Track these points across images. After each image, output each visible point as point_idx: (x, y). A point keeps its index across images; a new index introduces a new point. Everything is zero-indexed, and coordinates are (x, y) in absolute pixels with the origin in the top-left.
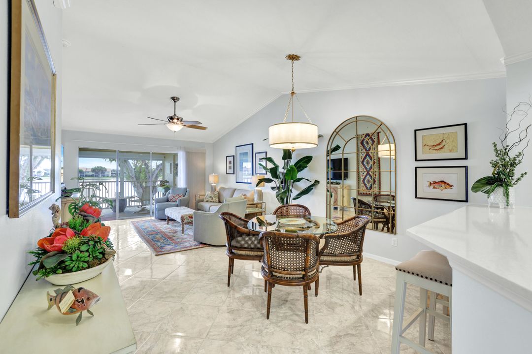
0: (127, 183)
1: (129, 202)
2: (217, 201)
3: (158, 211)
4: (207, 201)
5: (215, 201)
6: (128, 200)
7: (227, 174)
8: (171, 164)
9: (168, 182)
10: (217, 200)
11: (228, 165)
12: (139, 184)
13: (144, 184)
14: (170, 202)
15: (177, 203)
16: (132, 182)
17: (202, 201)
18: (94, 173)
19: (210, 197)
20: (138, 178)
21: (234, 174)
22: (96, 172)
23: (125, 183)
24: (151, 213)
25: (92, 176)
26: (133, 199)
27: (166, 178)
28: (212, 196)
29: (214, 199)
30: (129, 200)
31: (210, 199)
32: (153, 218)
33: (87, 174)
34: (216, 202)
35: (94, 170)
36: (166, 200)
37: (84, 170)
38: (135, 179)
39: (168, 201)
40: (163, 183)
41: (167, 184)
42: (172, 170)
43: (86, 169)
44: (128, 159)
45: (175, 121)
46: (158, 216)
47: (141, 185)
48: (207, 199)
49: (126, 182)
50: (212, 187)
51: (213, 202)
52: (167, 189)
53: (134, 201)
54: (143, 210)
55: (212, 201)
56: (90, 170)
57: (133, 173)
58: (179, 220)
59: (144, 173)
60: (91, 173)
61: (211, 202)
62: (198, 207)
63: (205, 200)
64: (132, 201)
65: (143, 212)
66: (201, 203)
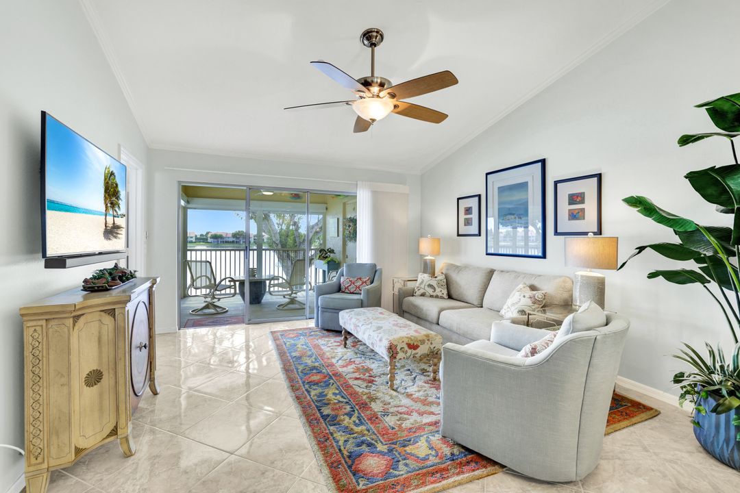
0: (268, 252)
1: (270, 287)
2: (445, 296)
3: (323, 312)
4: (423, 295)
5: (440, 294)
6: (268, 282)
7: (458, 235)
8: (338, 219)
9: (332, 251)
10: (445, 292)
11: (462, 217)
12: (285, 255)
13: (292, 255)
14: (343, 292)
15: (361, 297)
16: (274, 250)
17: (412, 294)
18: (234, 239)
19: (430, 286)
20: (284, 245)
21: (479, 234)
22: (237, 238)
23: (264, 252)
24: (307, 311)
25: (233, 242)
26: (276, 282)
27: (329, 245)
28: (434, 283)
29: (438, 290)
30: (270, 283)
31: (430, 291)
32: (312, 324)
33: (227, 240)
34: (442, 298)
35: (234, 235)
36: (336, 288)
37: (224, 235)
38: (279, 247)
39: (339, 289)
40: (324, 253)
41: (332, 255)
42: (341, 229)
43: (227, 234)
44: (269, 212)
45: (375, 89)
46: (323, 322)
47: (288, 256)
48: (422, 291)
49: (265, 250)
50: (425, 263)
51: (437, 297)
52: (334, 265)
53: (278, 285)
54: (293, 301)
55: (434, 294)
56: (231, 236)
57: (278, 237)
58: (382, 351)
59: (292, 237)
60: (231, 240)
61: (431, 296)
62: (405, 307)
63: (418, 293)
64: (274, 285)
65: (293, 308)
66: (411, 299)
